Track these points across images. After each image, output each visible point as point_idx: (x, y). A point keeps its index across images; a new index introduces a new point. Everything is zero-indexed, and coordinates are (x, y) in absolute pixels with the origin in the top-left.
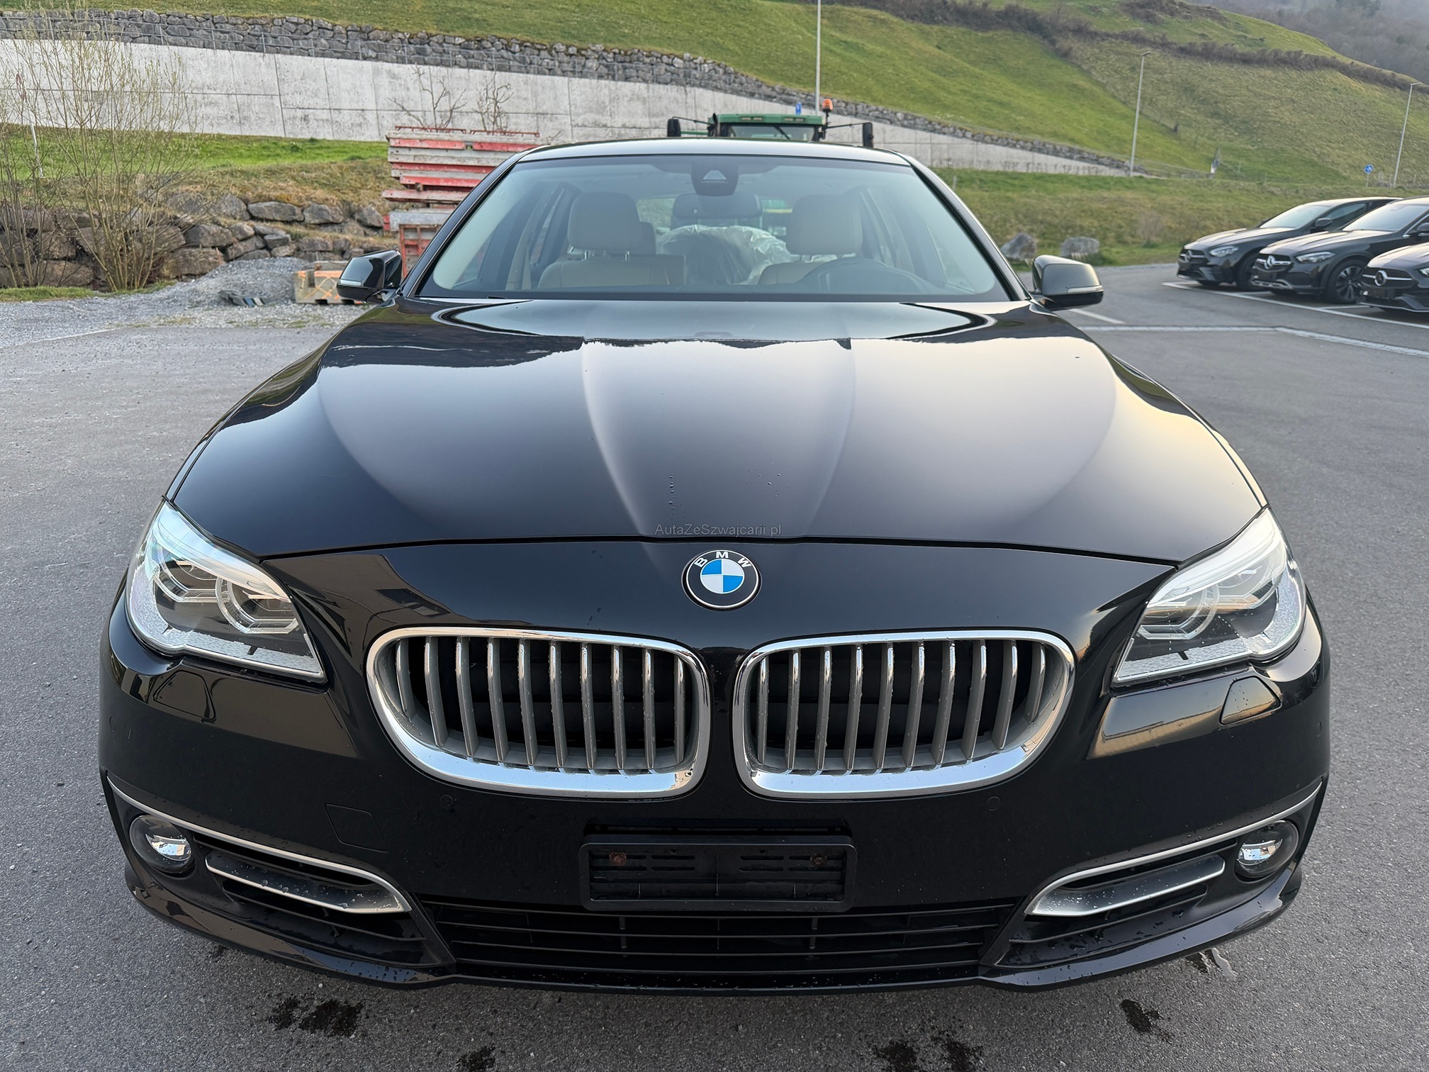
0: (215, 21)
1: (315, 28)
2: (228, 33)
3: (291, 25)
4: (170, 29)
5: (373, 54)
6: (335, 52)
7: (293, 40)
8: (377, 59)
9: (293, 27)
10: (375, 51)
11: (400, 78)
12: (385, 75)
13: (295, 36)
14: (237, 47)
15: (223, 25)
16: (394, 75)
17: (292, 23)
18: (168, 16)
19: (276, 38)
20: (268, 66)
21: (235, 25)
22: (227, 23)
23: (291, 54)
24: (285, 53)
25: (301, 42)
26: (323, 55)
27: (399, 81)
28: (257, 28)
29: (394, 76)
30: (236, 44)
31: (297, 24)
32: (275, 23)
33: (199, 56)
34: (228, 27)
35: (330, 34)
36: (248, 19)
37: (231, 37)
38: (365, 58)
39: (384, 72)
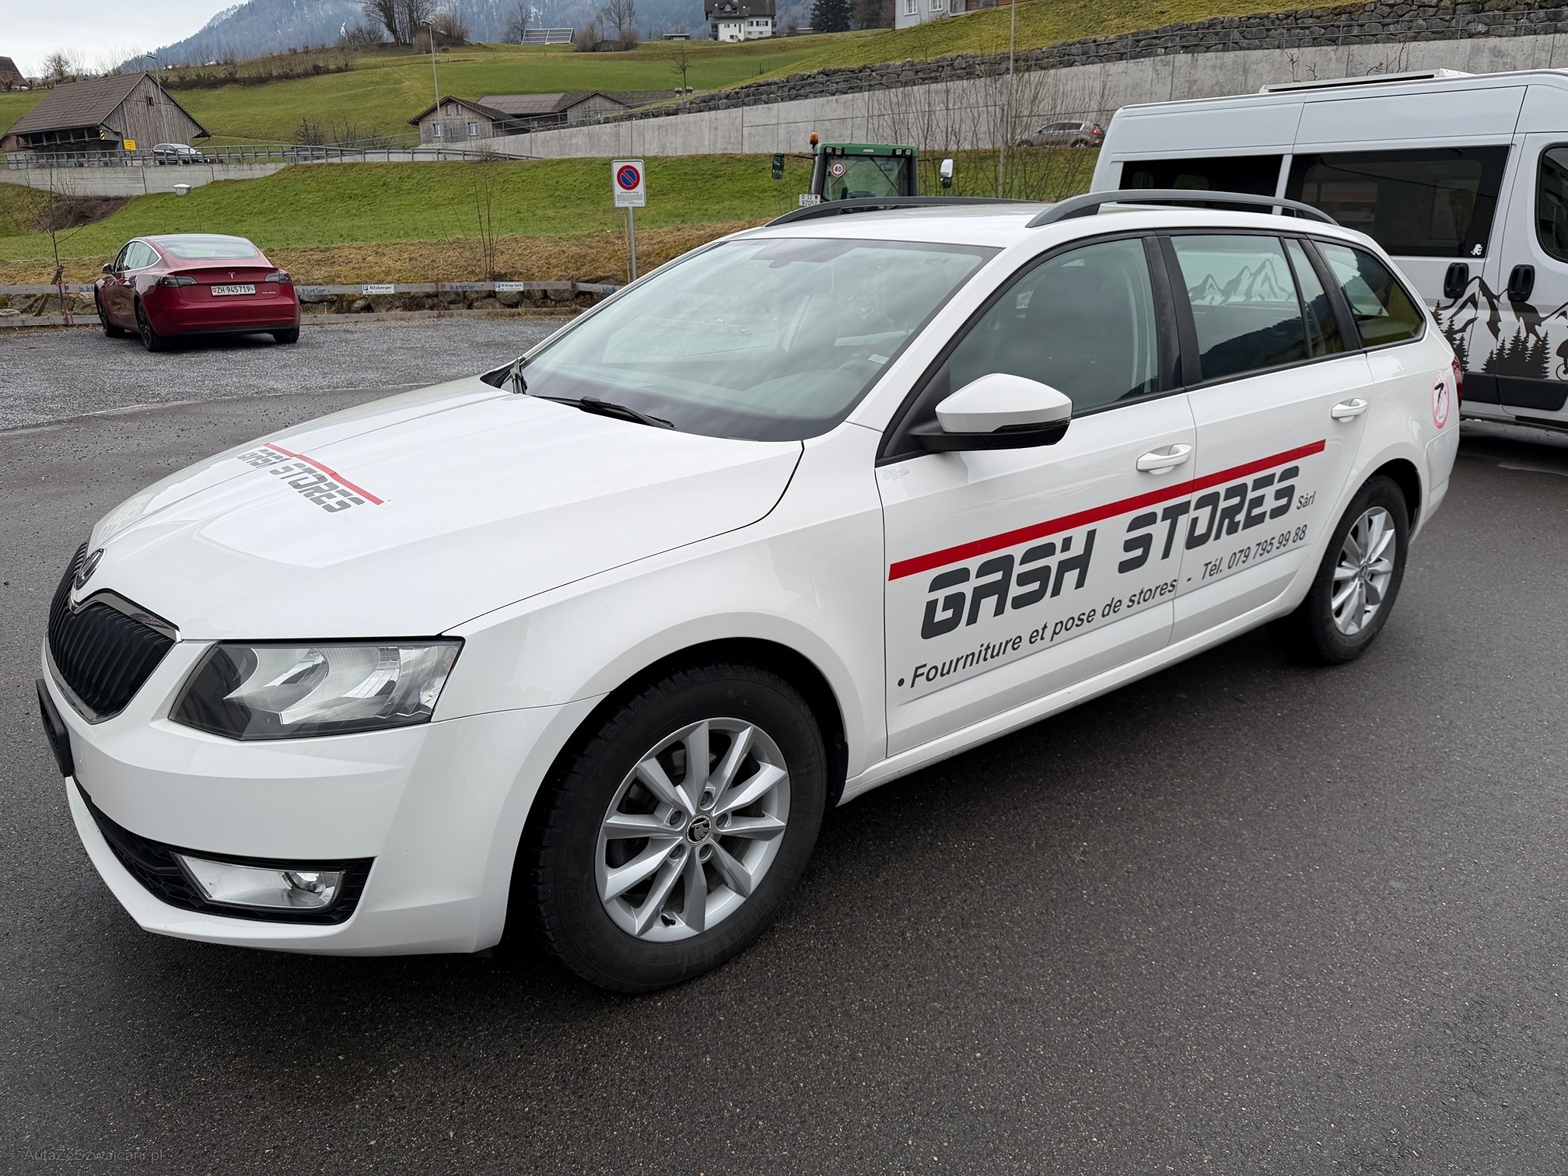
0: (1298, 17)
1: (1414, 7)
2: (1308, 28)
3: (1384, 8)
4: (1248, 33)
5: (1481, 28)
6: (1433, 32)
7: (1384, 25)
8: (1487, 34)
9: (1387, 10)
10: (1486, 24)
11: (1507, 55)
12: (1486, 53)
13: (1387, 21)
14: (1316, 42)
15: (1305, 20)
16: (1500, 51)
17: (1387, 5)
18: (1249, 18)
19: (1362, 26)
20: (1338, 60)
21: (1318, 17)
22: (1311, 17)
23: (1376, 42)
24: (1368, 42)
25: (1392, 27)
26: (1415, 39)
27: (1505, 60)
28: (1344, 17)
29: (1497, 53)
30: (1314, 39)
31: (1392, 6)
32: (1367, 9)
33: (1265, 59)
34: (1311, 20)
35: (1431, 11)
36: (1336, 8)
37: (1311, 32)
38: (1471, 36)
39: (1486, 50)
